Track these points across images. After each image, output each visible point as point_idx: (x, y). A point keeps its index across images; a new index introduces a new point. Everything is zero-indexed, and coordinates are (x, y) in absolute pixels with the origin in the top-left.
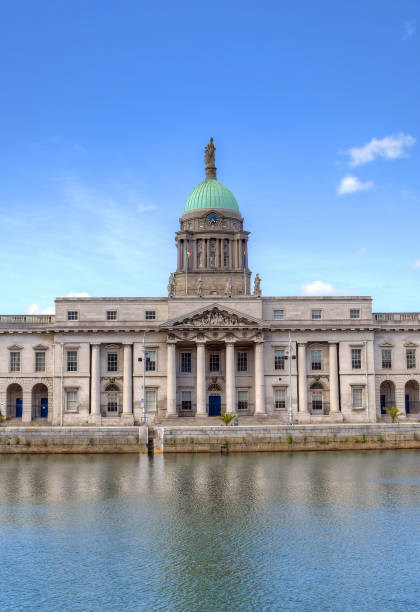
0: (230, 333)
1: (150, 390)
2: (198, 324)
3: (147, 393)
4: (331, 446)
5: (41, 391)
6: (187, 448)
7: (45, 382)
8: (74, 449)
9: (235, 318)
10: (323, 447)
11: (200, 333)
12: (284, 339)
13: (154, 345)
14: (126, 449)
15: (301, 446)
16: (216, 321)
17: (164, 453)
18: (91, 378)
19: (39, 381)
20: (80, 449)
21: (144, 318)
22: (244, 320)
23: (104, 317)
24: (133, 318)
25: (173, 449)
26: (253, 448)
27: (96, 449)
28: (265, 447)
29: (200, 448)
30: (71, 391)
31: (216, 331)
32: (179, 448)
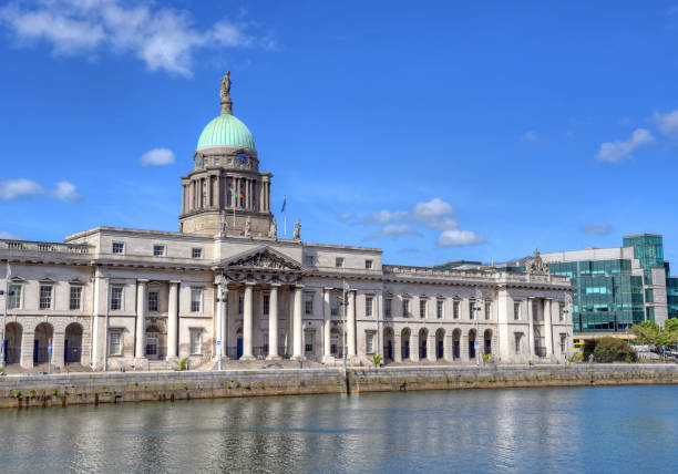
0: (275, 277)
1: (196, 332)
2: (248, 266)
3: (192, 336)
4: (473, 385)
5: (74, 332)
6: (377, 388)
7: (81, 321)
8: (288, 391)
10: (469, 386)
11: (250, 276)
13: (200, 284)
14: (330, 389)
15: (454, 385)
16: (265, 265)
17: (360, 392)
18: (136, 317)
19: (74, 320)
20: (293, 390)
21: (190, 256)
22: (289, 265)
23: (152, 252)
24: (181, 255)
25: (366, 389)
26: (423, 387)
27: (306, 390)
28: (431, 386)
29: (385, 387)
30: (115, 333)
31: (263, 273)
32: (371, 388)
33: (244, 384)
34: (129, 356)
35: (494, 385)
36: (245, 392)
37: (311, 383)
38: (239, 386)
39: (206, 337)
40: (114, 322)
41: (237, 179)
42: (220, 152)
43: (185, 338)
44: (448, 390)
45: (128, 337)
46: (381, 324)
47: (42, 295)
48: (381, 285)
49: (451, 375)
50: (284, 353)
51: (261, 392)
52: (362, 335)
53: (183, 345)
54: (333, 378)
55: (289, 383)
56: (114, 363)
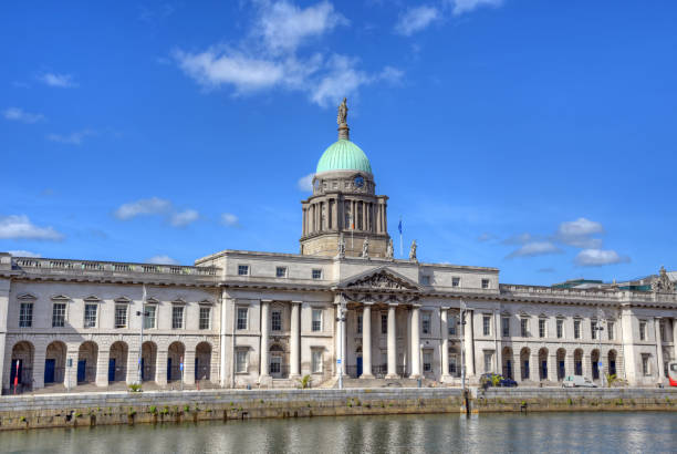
0: (393, 297)
1: (317, 351)
2: (366, 286)
3: (313, 355)
5: (204, 351)
6: (497, 408)
7: (210, 340)
8: (407, 410)
9: (399, 282)
10: (595, 408)
11: (368, 296)
12: (430, 304)
13: (320, 304)
14: (449, 408)
16: (383, 285)
17: (480, 412)
18: (261, 337)
19: (204, 339)
20: (413, 409)
21: (310, 277)
22: (406, 285)
23: (274, 273)
24: (301, 276)
25: (485, 409)
26: (544, 408)
27: (425, 410)
28: (553, 408)
29: (505, 408)
30: (241, 351)
31: (380, 294)
32: (490, 408)
33: (364, 403)
34: (254, 374)
35: (621, 408)
36: (366, 410)
37: (430, 401)
38: (359, 405)
39: (327, 355)
40: (241, 341)
41: (354, 202)
42: (338, 176)
43: (307, 356)
44: (572, 412)
45: (253, 355)
46: (499, 344)
47: (174, 315)
48: (498, 305)
49: (574, 396)
50: (403, 372)
51: (381, 410)
52: (480, 354)
53: (305, 363)
54: (452, 398)
55: (409, 402)
56: (241, 380)
